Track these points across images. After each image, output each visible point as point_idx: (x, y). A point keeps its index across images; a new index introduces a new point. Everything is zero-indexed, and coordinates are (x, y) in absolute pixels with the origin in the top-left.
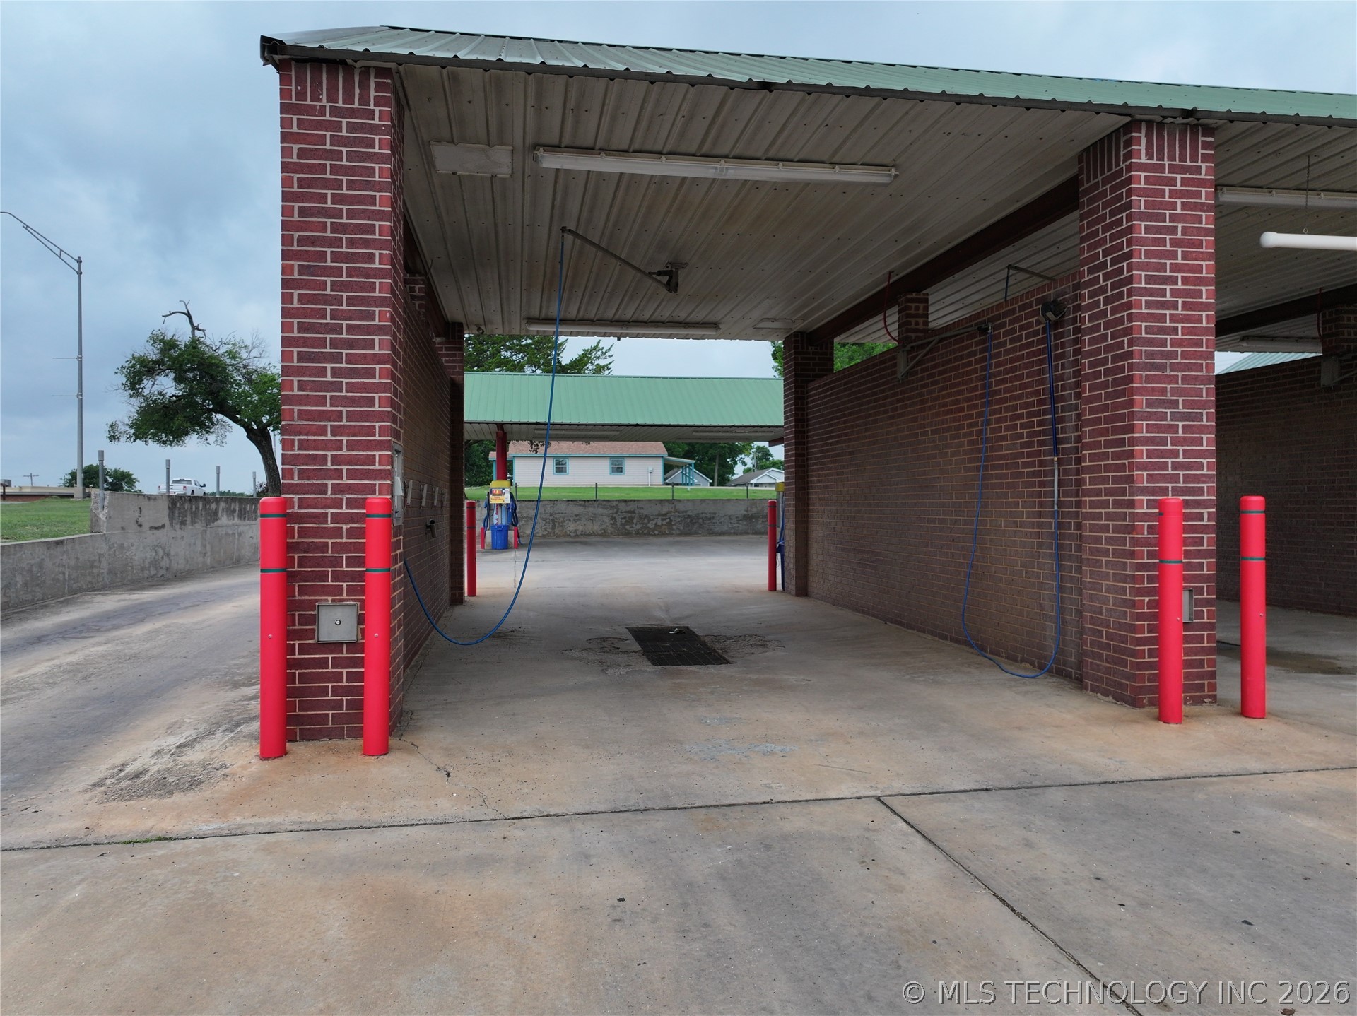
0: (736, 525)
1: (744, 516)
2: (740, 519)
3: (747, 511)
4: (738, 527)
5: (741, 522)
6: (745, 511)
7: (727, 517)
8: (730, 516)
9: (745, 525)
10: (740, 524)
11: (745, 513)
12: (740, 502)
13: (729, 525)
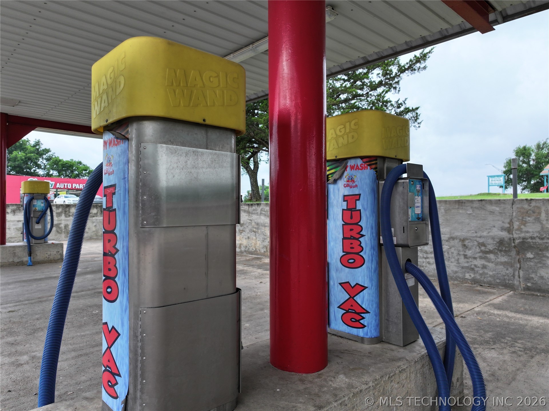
0: (479, 262)
1: (501, 242)
2: (490, 247)
3: (509, 230)
4: (484, 267)
5: (492, 256)
6: (503, 229)
7: (456, 242)
8: (463, 240)
9: (504, 264)
10: (489, 261)
11: (504, 234)
12: (490, 207)
13: (462, 260)
